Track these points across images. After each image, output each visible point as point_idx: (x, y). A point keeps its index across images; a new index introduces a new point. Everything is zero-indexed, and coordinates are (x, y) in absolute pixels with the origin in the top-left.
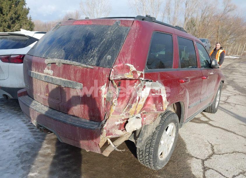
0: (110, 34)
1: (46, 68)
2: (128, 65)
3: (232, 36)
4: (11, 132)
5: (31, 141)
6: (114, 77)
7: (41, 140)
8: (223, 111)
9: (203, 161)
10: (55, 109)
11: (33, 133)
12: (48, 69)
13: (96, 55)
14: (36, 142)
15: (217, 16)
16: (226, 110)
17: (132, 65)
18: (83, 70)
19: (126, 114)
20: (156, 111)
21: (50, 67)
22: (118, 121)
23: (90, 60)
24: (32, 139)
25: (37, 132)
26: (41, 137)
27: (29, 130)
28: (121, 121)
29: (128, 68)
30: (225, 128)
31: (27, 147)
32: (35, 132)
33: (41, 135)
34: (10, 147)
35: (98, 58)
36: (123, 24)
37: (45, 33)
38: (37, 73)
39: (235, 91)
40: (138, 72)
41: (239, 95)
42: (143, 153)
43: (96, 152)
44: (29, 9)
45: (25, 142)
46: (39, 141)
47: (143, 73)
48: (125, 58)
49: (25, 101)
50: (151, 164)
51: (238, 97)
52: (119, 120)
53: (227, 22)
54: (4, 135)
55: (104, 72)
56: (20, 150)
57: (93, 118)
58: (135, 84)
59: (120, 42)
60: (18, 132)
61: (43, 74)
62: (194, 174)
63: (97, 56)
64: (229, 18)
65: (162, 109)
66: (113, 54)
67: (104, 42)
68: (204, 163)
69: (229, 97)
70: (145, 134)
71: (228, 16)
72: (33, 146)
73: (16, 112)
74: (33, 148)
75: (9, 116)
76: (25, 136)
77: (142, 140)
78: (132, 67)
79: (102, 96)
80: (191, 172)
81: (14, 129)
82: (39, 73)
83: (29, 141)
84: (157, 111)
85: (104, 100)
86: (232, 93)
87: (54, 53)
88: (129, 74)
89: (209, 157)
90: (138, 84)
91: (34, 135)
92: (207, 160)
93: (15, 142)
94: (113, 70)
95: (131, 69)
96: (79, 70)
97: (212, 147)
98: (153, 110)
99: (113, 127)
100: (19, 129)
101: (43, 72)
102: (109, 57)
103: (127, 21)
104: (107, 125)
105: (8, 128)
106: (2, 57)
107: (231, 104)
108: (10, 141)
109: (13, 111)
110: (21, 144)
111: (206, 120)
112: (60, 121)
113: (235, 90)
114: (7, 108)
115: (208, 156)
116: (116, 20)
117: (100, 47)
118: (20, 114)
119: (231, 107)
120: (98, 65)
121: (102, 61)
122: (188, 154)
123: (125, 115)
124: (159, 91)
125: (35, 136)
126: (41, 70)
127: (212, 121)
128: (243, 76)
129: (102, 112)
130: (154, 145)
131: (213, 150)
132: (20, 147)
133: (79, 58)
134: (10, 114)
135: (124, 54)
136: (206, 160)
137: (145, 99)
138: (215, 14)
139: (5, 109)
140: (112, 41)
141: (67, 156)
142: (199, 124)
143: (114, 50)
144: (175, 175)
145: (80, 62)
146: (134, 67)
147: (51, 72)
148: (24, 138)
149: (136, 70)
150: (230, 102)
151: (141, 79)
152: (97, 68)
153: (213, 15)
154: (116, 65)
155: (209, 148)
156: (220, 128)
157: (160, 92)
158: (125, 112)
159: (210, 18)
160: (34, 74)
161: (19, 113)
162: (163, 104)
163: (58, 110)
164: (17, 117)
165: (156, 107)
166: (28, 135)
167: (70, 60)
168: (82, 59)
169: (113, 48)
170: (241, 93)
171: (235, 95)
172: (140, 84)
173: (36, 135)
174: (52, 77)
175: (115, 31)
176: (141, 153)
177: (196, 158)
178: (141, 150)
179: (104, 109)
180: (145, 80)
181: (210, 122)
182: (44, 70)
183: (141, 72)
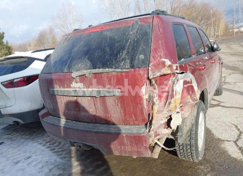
0: (133, 34)
1: (73, 82)
2: (163, 60)
3: (203, 21)
4: (33, 157)
5: (59, 162)
6: (153, 75)
7: (69, 159)
8: (227, 91)
9: (235, 142)
10: (90, 121)
11: (56, 154)
12: (76, 82)
13: (127, 57)
14: (64, 162)
15: (185, 5)
16: (229, 90)
17: (167, 60)
18: (118, 76)
19: (167, 111)
20: (192, 103)
21: (78, 80)
22: (163, 120)
23: (122, 64)
24: (59, 160)
25: (60, 152)
26: (66, 155)
27: (51, 152)
28: (165, 119)
29: (164, 63)
30: (238, 107)
31: (57, 169)
32: (58, 152)
33: (65, 154)
34: (40, 173)
35: (130, 60)
36: (143, 22)
37: (54, 49)
38: (62, 89)
39: (227, 71)
40: (173, 65)
41: (233, 73)
42: (183, 147)
43: (146, 156)
44: (4, 33)
45: (53, 165)
46: (66, 160)
47: (178, 65)
48: (159, 54)
49: (53, 122)
50: (194, 156)
51: (233, 76)
52: (163, 118)
53: (196, 9)
54: (28, 162)
55: (141, 72)
56: (52, 174)
57: (135, 122)
58: (170, 78)
59: (148, 39)
60: (41, 156)
61: (71, 89)
62: (233, 156)
63: (128, 59)
64: (197, 5)
65: (196, 99)
66: (145, 52)
67: (130, 42)
68: (237, 144)
69: (226, 78)
70: (184, 127)
71: (195, 4)
72: (63, 167)
73: (28, 136)
74: (64, 169)
75: (23, 143)
76: (50, 158)
77: (182, 134)
78: (167, 61)
79: (144, 98)
80: (230, 155)
81: (36, 154)
82: (65, 89)
83: (57, 163)
84: (193, 101)
85: (146, 101)
86: (225, 73)
87: (78, 65)
88: (165, 69)
89: (239, 137)
90: (173, 78)
91: (59, 155)
92: (239, 140)
93: (43, 167)
94: (150, 68)
95: (166, 64)
96: (113, 76)
97: (237, 127)
98: (189, 102)
99: (159, 127)
100: (40, 153)
101: (70, 87)
102: (142, 57)
103: (146, 18)
104: (154, 126)
105: (28, 155)
106: (5, 83)
107: (231, 83)
108: (37, 167)
109: (24, 136)
110: (50, 167)
111: (216, 103)
112: (102, 133)
113: (227, 69)
114: (17, 135)
115: (237, 137)
116: (134, 20)
117: (128, 49)
118: (34, 138)
119: (232, 86)
120: (132, 67)
121: (136, 62)
122: (219, 139)
123: (167, 113)
124: (190, 81)
125: (61, 157)
126: (67, 85)
127: (223, 102)
128: (227, 56)
129: (145, 114)
130: (194, 136)
131: (239, 130)
132: (50, 170)
133: (109, 65)
134: (23, 140)
135: (156, 50)
136: (237, 140)
137: (181, 93)
138: (182, 4)
139: (15, 137)
140: (138, 39)
141: (103, 168)
142: (212, 108)
143: (144, 49)
144: (217, 162)
145: (111, 68)
146: (169, 61)
147: (80, 85)
148: (50, 161)
149: (171, 64)
150: (229, 81)
151: (176, 72)
152: (133, 70)
153: (182, 5)
154: (151, 62)
155: (234, 128)
156: (233, 107)
157: (191, 83)
158: (166, 109)
159: (179, 8)
160: (59, 92)
161: (32, 137)
162: (195, 94)
163: (94, 122)
164: (32, 142)
165: (191, 97)
166: (53, 157)
167: (99, 68)
168: (113, 64)
169: (142, 46)
170: (234, 72)
171: (230, 74)
172: (174, 78)
173: (61, 155)
174: (84, 89)
175: (137, 31)
176: (181, 148)
177: (228, 141)
178: (181, 145)
179: (147, 110)
180: (180, 72)
181: (222, 104)
182: (71, 85)
183: (176, 65)
